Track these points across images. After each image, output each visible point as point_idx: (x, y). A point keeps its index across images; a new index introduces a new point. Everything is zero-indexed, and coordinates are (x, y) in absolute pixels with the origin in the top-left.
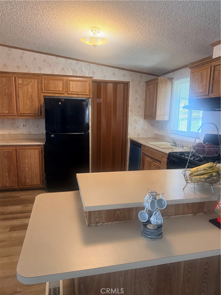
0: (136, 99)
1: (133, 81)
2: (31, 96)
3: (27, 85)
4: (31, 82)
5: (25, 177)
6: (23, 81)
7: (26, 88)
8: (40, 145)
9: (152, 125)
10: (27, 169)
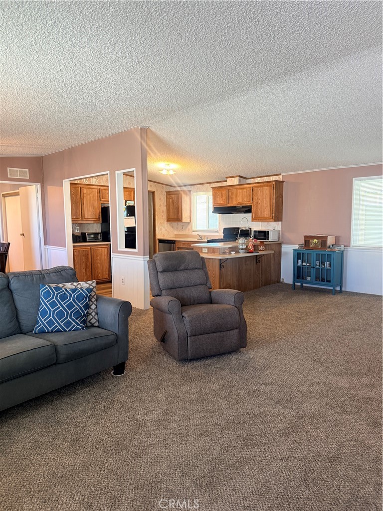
0: (160, 205)
1: (157, 191)
2: (93, 203)
3: (90, 194)
4: (93, 192)
5: (98, 272)
6: (87, 191)
7: (89, 196)
8: (107, 244)
9: (173, 227)
10: (99, 265)
